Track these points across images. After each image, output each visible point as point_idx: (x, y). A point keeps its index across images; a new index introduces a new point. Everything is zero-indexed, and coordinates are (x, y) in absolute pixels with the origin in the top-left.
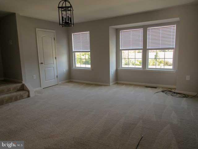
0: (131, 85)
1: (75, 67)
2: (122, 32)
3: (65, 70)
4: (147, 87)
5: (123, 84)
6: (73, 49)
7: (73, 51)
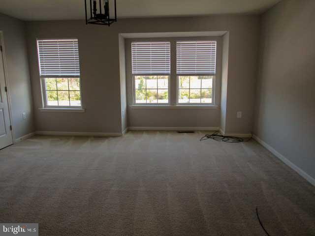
0: (155, 131)
1: (45, 107)
2: (135, 44)
3: (24, 113)
4: (180, 132)
5: (141, 131)
6: (40, 72)
7: (41, 74)
